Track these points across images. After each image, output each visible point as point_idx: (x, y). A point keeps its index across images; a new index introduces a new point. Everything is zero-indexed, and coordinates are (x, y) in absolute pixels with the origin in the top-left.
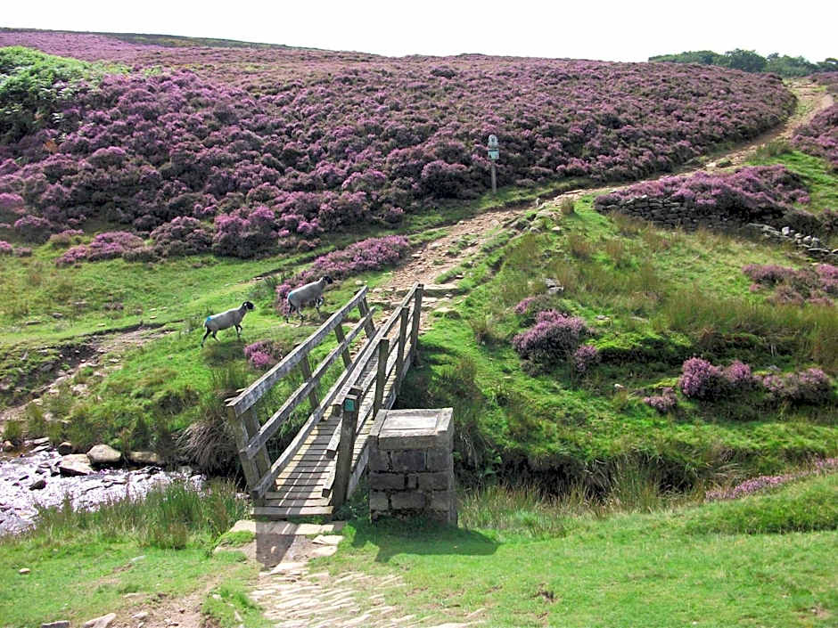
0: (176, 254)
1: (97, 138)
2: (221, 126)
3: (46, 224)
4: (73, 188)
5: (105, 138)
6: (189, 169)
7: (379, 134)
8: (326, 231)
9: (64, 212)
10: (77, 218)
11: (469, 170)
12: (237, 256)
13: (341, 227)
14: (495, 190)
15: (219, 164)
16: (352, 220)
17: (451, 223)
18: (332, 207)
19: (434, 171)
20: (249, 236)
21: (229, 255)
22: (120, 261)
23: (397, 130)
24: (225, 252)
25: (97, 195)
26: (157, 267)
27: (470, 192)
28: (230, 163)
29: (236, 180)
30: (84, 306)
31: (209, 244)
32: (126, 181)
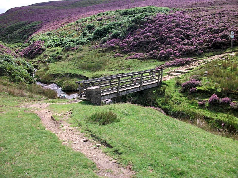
0: (148, 59)
1: (147, 31)
2: (175, 28)
3: (129, 51)
4: (137, 43)
5: (149, 31)
6: (162, 39)
7: (210, 31)
8: (181, 56)
9: (134, 48)
10: (135, 49)
11: (227, 41)
12: (161, 60)
13: (186, 55)
14: (232, 47)
15: (169, 38)
16: (189, 53)
17: (214, 55)
18: (185, 50)
19: (215, 41)
20: (164, 56)
21: (159, 60)
22: (136, 60)
23: (215, 29)
24: (159, 59)
25: (141, 44)
26: (143, 61)
27: (225, 47)
28: (172, 38)
29: (171, 42)
30: (123, 68)
31: (156, 57)
32: (148, 41)
